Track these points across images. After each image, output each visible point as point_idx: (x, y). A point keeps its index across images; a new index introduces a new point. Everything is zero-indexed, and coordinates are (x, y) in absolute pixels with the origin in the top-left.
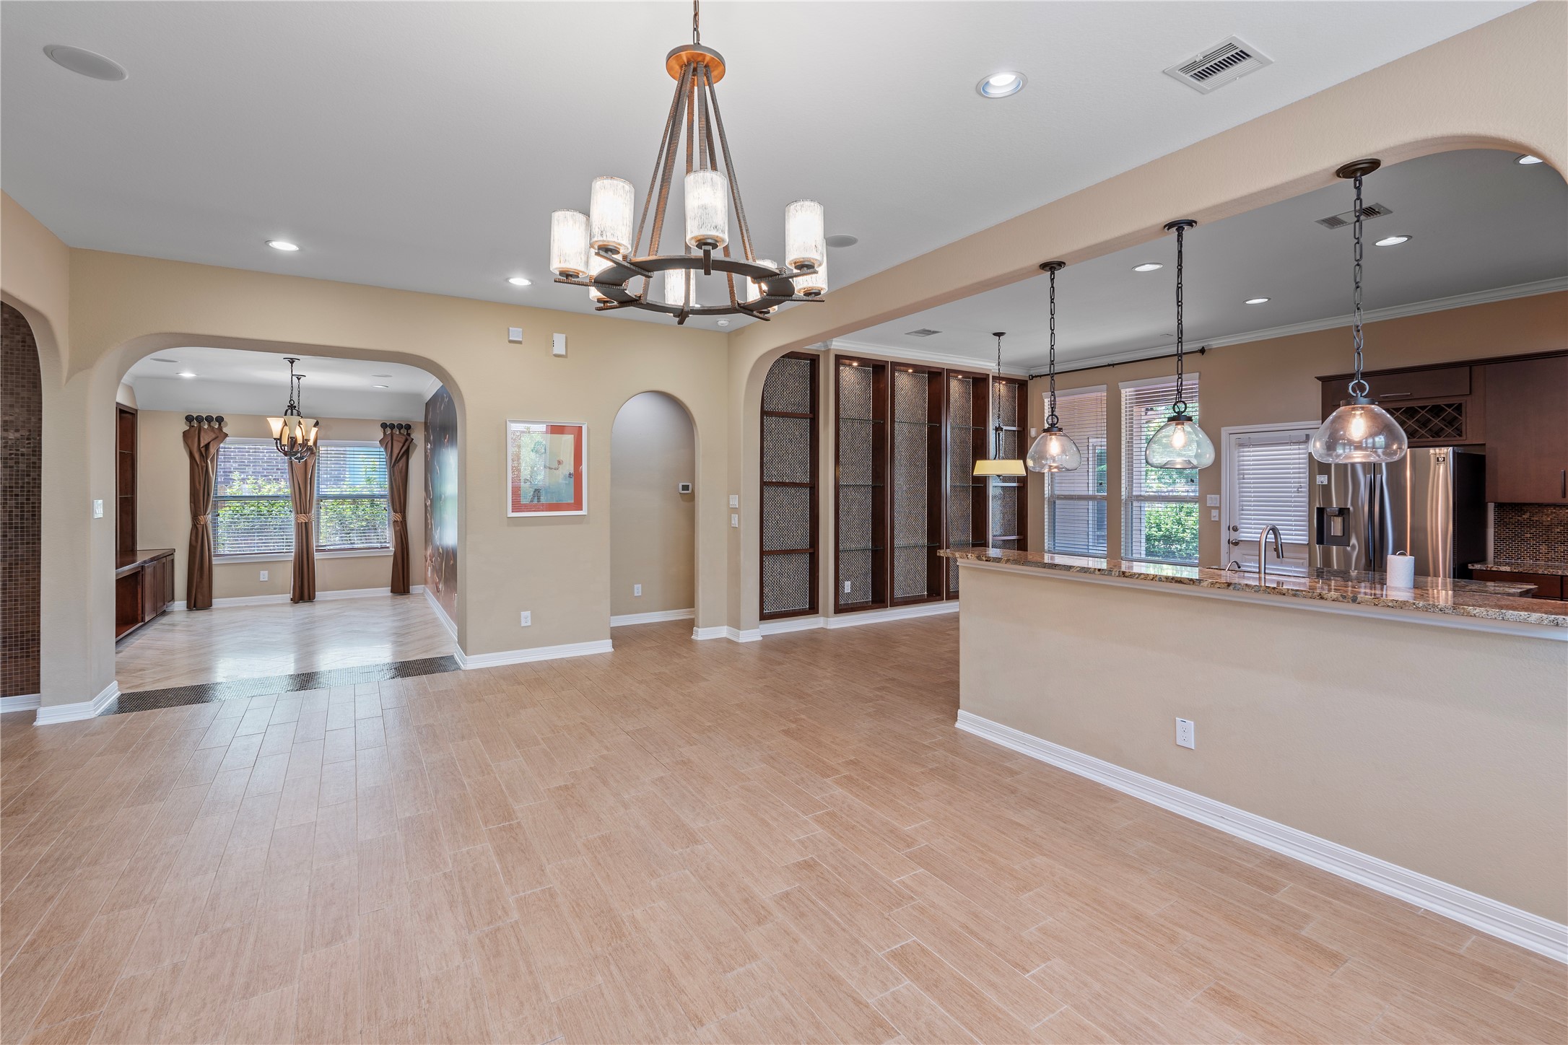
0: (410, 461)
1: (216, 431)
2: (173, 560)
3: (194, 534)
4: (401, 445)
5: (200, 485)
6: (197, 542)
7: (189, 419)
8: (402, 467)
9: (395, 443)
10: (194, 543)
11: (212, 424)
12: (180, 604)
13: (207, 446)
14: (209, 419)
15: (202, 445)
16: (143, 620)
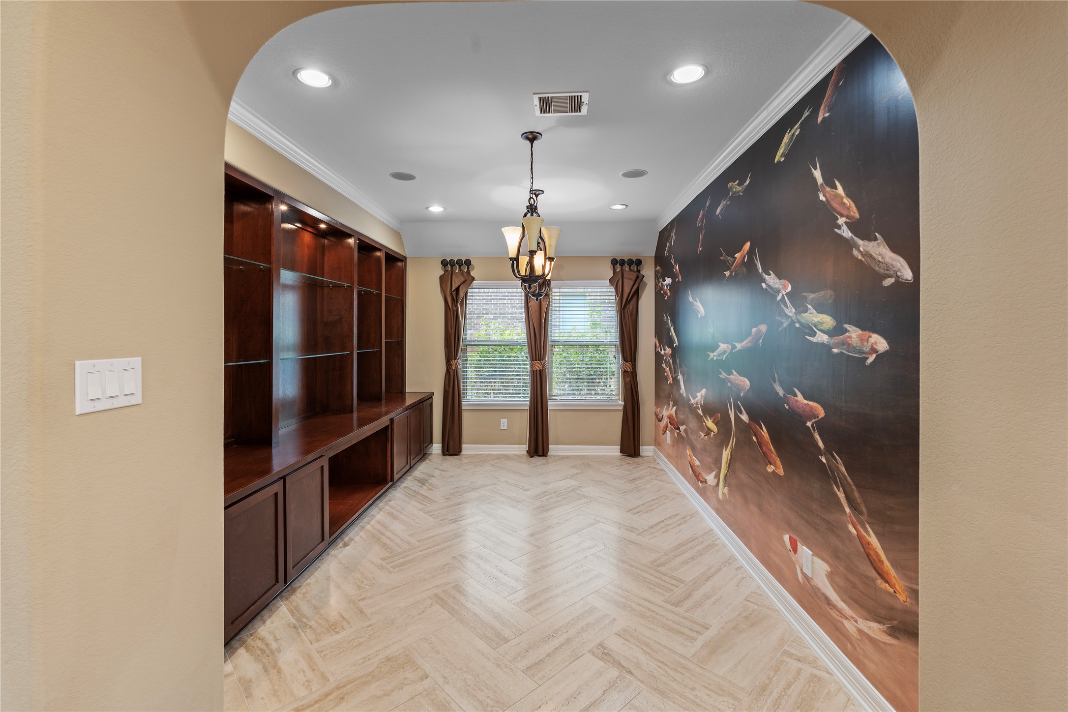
0: (639, 302)
1: (465, 275)
2: (431, 404)
3: (447, 379)
4: (632, 283)
5: (452, 330)
6: (449, 387)
7: (444, 263)
8: (633, 309)
9: (626, 281)
10: (447, 389)
11: (462, 267)
12: (436, 448)
13: (457, 289)
14: (460, 262)
15: (453, 289)
16: (392, 479)
